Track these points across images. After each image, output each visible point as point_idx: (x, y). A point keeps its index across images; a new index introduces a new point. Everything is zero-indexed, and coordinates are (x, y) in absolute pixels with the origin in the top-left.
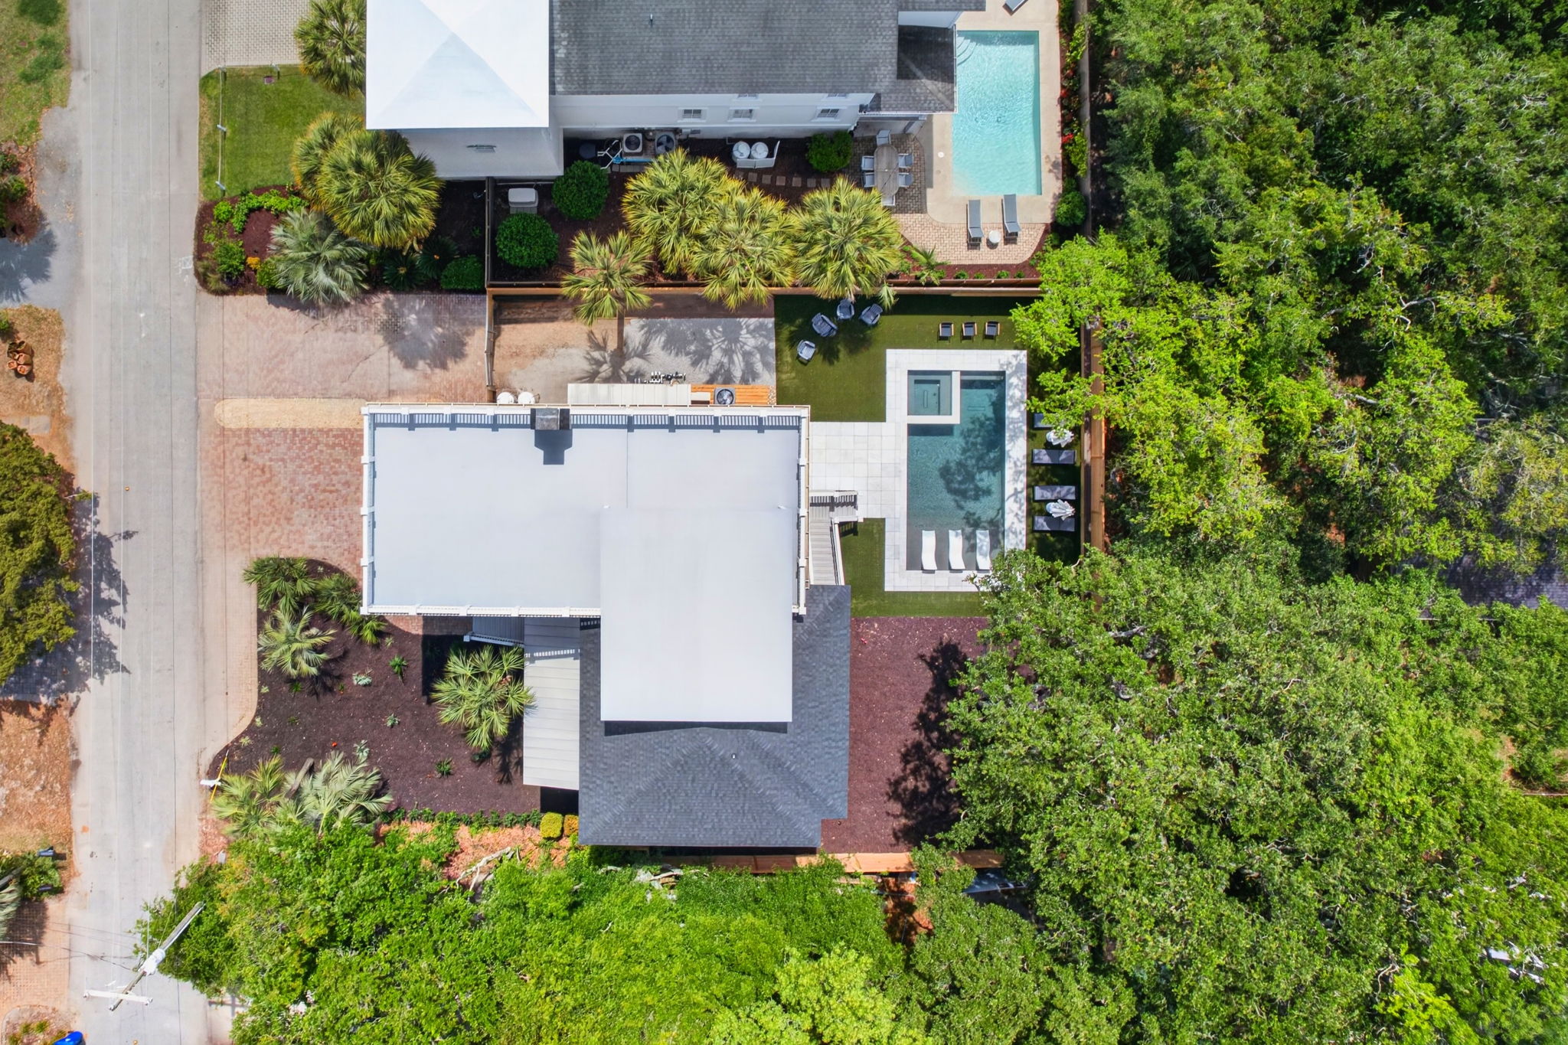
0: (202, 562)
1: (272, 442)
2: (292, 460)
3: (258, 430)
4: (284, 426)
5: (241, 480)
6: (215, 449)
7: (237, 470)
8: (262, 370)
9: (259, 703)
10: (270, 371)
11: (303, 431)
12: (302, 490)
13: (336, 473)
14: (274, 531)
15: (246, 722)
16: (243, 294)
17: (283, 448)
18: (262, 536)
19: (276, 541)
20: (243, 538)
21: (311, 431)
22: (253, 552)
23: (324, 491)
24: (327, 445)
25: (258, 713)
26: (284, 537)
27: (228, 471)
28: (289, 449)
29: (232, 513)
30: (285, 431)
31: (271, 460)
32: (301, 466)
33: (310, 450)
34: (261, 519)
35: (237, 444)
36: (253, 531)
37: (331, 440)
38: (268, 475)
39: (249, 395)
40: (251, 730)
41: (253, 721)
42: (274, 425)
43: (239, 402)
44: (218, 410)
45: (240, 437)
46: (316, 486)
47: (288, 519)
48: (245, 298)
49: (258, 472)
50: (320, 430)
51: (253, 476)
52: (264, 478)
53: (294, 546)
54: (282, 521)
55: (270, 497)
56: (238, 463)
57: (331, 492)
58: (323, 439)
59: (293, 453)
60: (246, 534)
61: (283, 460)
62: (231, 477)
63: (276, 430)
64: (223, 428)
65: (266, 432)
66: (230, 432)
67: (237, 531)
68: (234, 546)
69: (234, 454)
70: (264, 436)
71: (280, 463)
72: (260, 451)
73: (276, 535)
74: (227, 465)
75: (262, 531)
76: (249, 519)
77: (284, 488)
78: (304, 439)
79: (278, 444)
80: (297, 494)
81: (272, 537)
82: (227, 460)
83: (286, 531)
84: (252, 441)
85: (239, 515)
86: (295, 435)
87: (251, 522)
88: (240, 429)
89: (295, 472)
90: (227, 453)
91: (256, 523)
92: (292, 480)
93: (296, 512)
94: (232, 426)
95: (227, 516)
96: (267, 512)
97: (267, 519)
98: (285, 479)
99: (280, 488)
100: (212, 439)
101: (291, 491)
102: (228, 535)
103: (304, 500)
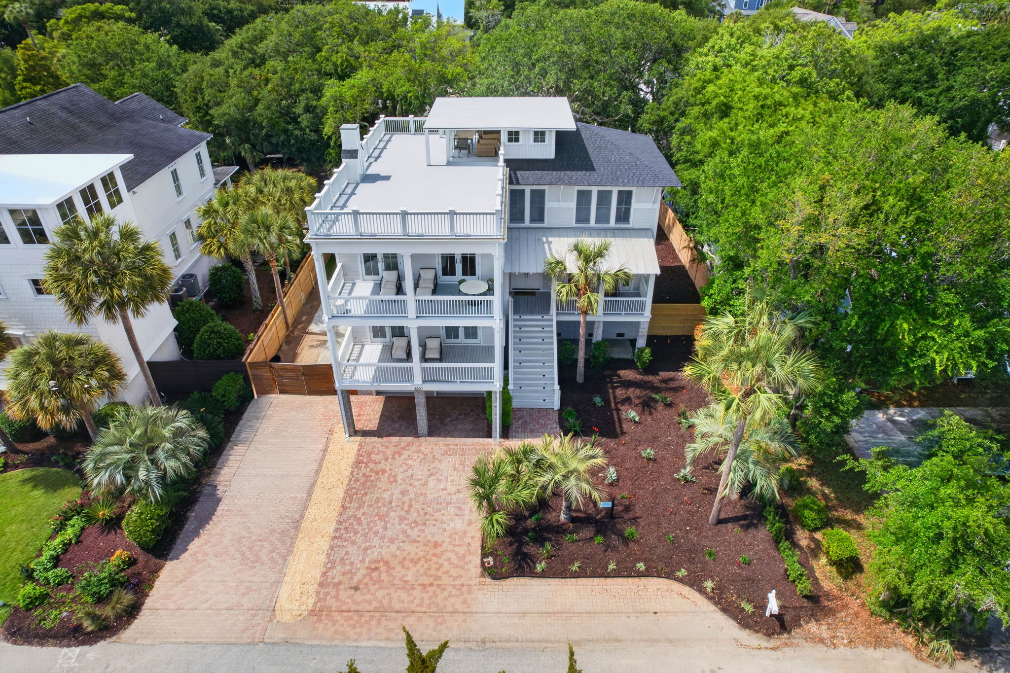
0: (484, 642)
1: (342, 561)
2: (368, 540)
3: (324, 574)
4: (326, 546)
5: (380, 594)
6: (334, 623)
7: (368, 597)
9: (659, 576)
10: (257, 559)
11: (336, 530)
12: (404, 532)
13: (391, 502)
14: (449, 559)
15: (686, 590)
16: (151, 587)
17: (353, 550)
18: (454, 572)
19: (462, 557)
20: (454, 592)
21: (340, 523)
22: (473, 582)
23: (408, 512)
24: (359, 508)
25: (670, 576)
26: (457, 549)
27: (367, 607)
28: (353, 542)
29: (421, 605)
30: (332, 548)
31: (363, 561)
32: (377, 532)
33: (360, 523)
34: (432, 572)
35: (336, 597)
36: (446, 580)
37: (354, 504)
38: (381, 564)
39: (278, 583)
40: (694, 582)
41: (681, 580)
42: (323, 558)
43: (284, 593)
44: (287, 618)
45: (327, 593)
46: (402, 519)
47: (436, 545)
48: (157, 584)
49: (375, 574)
50: (341, 514)
51: (379, 581)
52: (383, 569)
53: (467, 540)
54: (438, 551)
55: (407, 563)
56: (358, 596)
57: (410, 506)
58: (350, 513)
59: (359, 539)
60: (449, 589)
61: (366, 549)
62: (375, 604)
63: (329, 555)
64: (312, 613)
65: (329, 565)
66: (319, 604)
67: (445, 599)
68: (465, 602)
69: (348, 600)
70: (332, 568)
71: (369, 552)
72: (350, 572)
73: (453, 556)
74: (359, 608)
75: (448, 572)
76: (431, 585)
77: (399, 548)
78: (346, 529)
79: (347, 553)
80: (408, 536)
81: (456, 561)
82: (354, 608)
83: (450, 548)
84: (336, 580)
85: (426, 596)
86: (340, 537)
87: (436, 582)
88: (318, 593)
89: (383, 538)
90: (344, 608)
91: (438, 578)
92: (392, 541)
93: (429, 537)
94: (311, 602)
95: (424, 609)
96: (426, 566)
97: (434, 566)
98: (388, 547)
99: (398, 553)
100: (321, 626)
101: (404, 542)
102: (450, 609)
103: (416, 530)
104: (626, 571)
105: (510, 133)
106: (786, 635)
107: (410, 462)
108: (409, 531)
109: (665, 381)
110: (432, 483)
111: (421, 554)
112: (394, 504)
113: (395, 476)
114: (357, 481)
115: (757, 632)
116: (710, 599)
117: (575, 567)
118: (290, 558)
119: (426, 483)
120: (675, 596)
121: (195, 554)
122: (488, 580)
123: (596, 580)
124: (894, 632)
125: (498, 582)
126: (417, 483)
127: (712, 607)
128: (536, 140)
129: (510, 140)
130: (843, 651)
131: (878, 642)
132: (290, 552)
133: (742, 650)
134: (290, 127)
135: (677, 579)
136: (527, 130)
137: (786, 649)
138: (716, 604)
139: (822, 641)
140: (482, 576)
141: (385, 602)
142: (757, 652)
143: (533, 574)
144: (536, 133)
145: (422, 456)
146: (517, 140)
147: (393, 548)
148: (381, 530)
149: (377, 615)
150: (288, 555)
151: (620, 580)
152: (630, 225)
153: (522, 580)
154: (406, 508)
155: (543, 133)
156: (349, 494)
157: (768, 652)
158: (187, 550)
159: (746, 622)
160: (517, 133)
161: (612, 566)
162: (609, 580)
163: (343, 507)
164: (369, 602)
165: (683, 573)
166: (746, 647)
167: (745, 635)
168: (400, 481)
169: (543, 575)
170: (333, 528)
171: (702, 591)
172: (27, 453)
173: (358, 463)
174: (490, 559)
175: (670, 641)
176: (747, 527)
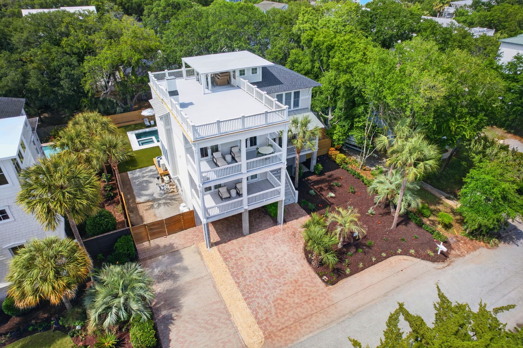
0: (351, 312)
1: (259, 307)
2: (263, 293)
3: (256, 318)
4: (246, 305)
5: (290, 314)
6: (281, 337)
7: (286, 318)
8: (216, 332)
9: (392, 256)
10: (216, 327)
11: (243, 295)
13: (258, 271)
14: (307, 285)
15: (405, 257)
17: (260, 300)
18: (314, 289)
19: (312, 282)
20: (322, 298)
21: (242, 291)
22: (325, 290)
23: (270, 272)
24: (245, 280)
25: (396, 254)
26: (306, 279)
27: (290, 323)
28: (257, 297)
29: (312, 310)
30: (249, 304)
31: (269, 303)
32: (264, 288)
33: (252, 287)
34: (305, 294)
35: (271, 325)
36: (313, 295)
37: (241, 279)
38: (279, 301)
39: (236, 333)
40: (406, 253)
41: (401, 254)
42: (249, 311)
43: (244, 335)
44: (256, 346)
45: (265, 326)
46: (270, 277)
47: (296, 282)
49: (280, 307)
50: (239, 287)
51: (285, 308)
52: (282, 302)
53: (308, 273)
54: (299, 284)
55: (290, 295)
56: (281, 320)
57: (269, 269)
58: (243, 284)
59: (259, 294)
60: (318, 297)
61: (266, 297)
62: (292, 320)
63: (250, 308)
64: (266, 338)
65: (255, 313)
66: (266, 333)
67: (320, 302)
68: (329, 300)
69: (278, 324)
70: (257, 313)
71: (268, 298)
72: (267, 311)
73: (308, 283)
74: (287, 325)
75: (311, 291)
76: (309, 299)
77: (281, 290)
78: (247, 292)
79: (258, 303)
80: (280, 283)
81: (310, 284)
82: (284, 326)
83: (303, 280)
84: (264, 318)
85: (311, 305)
86: (248, 298)
87: (310, 297)
88: (261, 328)
89: (269, 289)
90: (279, 328)
91: (309, 295)
92: (274, 288)
93: (290, 279)
94: (261, 333)
95: (316, 311)
96: (300, 293)
97: (303, 291)
98: (275, 292)
99: (282, 292)
100: (276, 342)
101: (280, 286)
102: (326, 306)
103: (281, 278)
104: (380, 259)
105: (241, 71)
106: (448, 259)
107: (251, 249)
108: (278, 281)
109: (330, 176)
110: (270, 255)
111: (293, 288)
112: (261, 271)
113: (250, 258)
114: (232, 268)
115: (439, 262)
116: (416, 257)
117: (361, 265)
118: (232, 318)
119: (267, 256)
120: (403, 261)
121: (177, 340)
122: (331, 287)
123: (371, 267)
124: (477, 243)
125: (335, 285)
126: (263, 258)
127: (418, 260)
128: (253, 73)
129: (241, 75)
130: (467, 256)
131: (475, 249)
132: (229, 315)
133: (440, 271)
134: (55, 89)
135: (399, 254)
136: (248, 69)
137: (452, 264)
138: (419, 258)
139: (459, 255)
140: (327, 286)
141: (296, 316)
142: (444, 269)
143: (347, 276)
144: (253, 69)
145: (254, 245)
146: (244, 74)
147: (278, 291)
148: (265, 286)
149: (297, 324)
150: (230, 318)
151: (380, 263)
152: (300, 108)
153: (345, 280)
154: (268, 271)
155: (256, 69)
156: (235, 276)
157: (448, 267)
158: (170, 340)
159: (433, 260)
160: (244, 71)
161: (374, 259)
162: (375, 265)
163: (236, 282)
164: (289, 320)
165: (399, 251)
166: (440, 269)
167: (435, 265)
168: (254, 260)
169: (351, 274)
170: (241, 295)
171: (411, 255)
172: (5, 334)
173: (225, 259)
174: (325, 277)
175: (415, 278)
176: (406, 224)
